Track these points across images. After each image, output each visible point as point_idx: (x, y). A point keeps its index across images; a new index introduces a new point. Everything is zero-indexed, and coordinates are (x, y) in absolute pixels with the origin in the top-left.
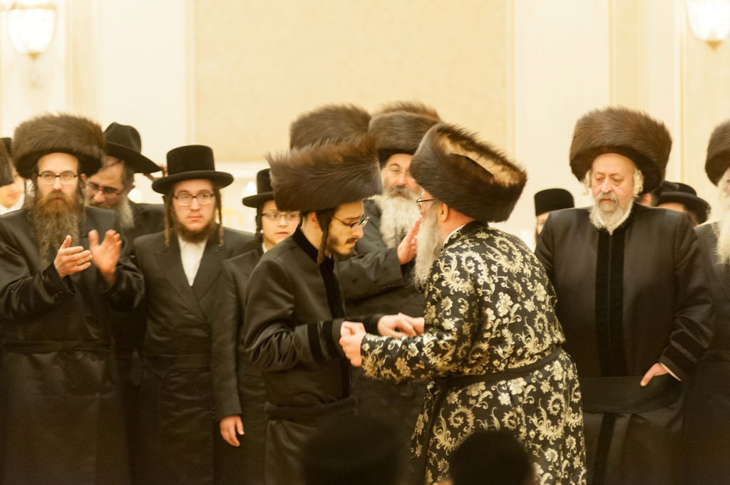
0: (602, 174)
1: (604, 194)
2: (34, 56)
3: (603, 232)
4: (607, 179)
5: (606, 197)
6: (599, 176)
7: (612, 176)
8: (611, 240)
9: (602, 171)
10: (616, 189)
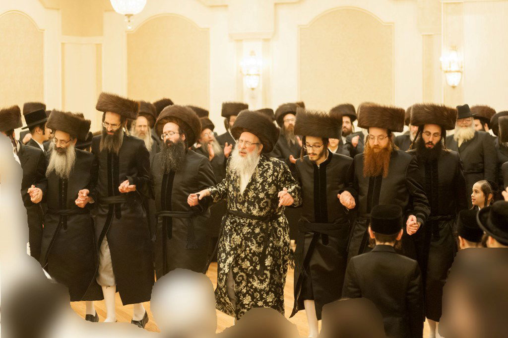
2: (253, 89)
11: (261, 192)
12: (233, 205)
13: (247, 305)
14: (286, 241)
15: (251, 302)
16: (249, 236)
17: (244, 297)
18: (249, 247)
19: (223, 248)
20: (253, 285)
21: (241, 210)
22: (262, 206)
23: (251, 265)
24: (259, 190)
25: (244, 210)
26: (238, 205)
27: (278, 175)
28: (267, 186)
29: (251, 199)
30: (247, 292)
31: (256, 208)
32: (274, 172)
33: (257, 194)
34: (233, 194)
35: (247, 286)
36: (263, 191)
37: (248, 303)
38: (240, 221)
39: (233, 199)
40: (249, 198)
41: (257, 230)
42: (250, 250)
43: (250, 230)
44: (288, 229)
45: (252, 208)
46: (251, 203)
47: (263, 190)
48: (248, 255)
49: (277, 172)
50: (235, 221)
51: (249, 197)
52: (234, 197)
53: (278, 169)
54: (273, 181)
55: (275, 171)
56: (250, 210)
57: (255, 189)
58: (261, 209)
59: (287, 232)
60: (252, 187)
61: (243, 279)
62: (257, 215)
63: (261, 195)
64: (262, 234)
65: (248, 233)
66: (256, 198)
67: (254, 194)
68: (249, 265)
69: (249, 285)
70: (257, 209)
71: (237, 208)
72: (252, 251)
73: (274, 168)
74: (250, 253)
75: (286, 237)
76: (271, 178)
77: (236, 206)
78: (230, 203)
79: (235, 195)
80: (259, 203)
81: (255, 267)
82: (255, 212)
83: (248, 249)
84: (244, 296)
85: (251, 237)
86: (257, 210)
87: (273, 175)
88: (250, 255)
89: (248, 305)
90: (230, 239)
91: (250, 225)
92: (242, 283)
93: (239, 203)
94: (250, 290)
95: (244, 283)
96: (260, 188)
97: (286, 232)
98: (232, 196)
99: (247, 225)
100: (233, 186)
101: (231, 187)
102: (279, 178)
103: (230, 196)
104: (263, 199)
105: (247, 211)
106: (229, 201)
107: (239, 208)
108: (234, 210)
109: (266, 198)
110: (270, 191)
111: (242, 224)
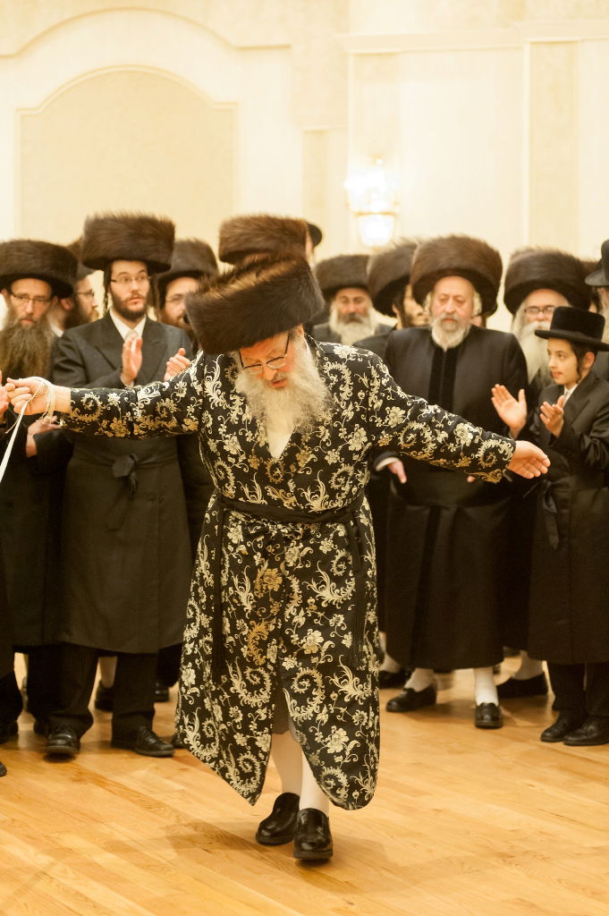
0: (446, 295)
1: (448, 314)
3: (438, 349)
4: (451, 301)
5: (449, 317)
6: (443, 297)
7: (456, 298)
8: (445, 356)
9: (447, 293)
10: (458, 310)
11: (330, 449)
12: (251, 488)
13: (338, 754)
15: (347, 743)
16: (306, 566)
17: (325, 736)
18: (314, 594)
19: (235, 605)
20: (343, 694)
21: (280, 502)
22: (334, 485)
23: (326, 638)
24: (324, 444)
25: (290, 502)
26: (270, 489)
27: (367, 397)
28: (344, 431)
29: (305, 470)
30: (332, 719)
31: (319, 493)
32: (355, 392)
33: (321, 455)
34: (246, 462)
35: (327, 701)
36: (335, 446)
37: (339, 749)
39: (250, 475)
40: (298, 468)
41: (327, 546)
42: (318, 603)
43: (308, 549)
45: (308, 494)
46: (307, 482)
47: (336, 440)
48: (315, 616)
49: (364, 389)
50: (265, 532)
51: (300, 464)
52: (252, 470)
53: (365, 380)
54: (357, 415)
55: (357, 386)
56: (302, 500)
57: (315, 442)
58: (333, 494)
60: (307, 438)
61: (314, 685)
62: (324, 508)
63: (332, 457)
64: (341, 554)
65: (304, 560)
66: (319, 464)
67: (313, 456)
68: (322, 640)
69: (334, 696)
70: (323, 495)
71: (265, 497)
72: (324, 605)
73: (354, 379)
74: (320, 609)
76: (351, 407)
77: (264, 493)
78: (237, 485)
79: (255, 466)
80: (326, 478)
81: (338, 640)
82: (317, 504)
83: (311, 600)
84: (326, 731)
85: (314, 567)
86: (322, 497)
87: (354, 398)
88: (320, 614)
89: (343, 753)
90: (251, 581)
92: (312, 697)
93: (273, 484)
94: (337, 712)
95: (319, 695)
96: (327, 437)
98: (243, 466)
99: (298, 538)
100: (242, 440)
101: (233, 442)
102: (371, 406)
103: (237, 466)
104: (337, 466)
105: (295, 503)
106: (234, 478)
107: (275, 497)
108: (254, 502)
109: (345, 463)
110: (350, 442)
111: (286, 538)
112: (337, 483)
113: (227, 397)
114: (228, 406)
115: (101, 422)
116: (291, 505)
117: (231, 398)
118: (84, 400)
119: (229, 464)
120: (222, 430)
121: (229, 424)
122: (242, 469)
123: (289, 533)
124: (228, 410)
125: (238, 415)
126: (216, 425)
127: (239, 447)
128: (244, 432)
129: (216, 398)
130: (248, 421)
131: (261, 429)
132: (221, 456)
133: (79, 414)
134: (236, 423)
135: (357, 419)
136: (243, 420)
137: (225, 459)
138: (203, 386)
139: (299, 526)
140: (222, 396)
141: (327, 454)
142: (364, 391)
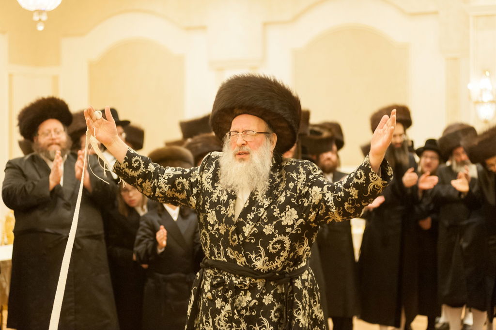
11: (267, 224)
12: (219, 250)
14: (316, 316)
16: (254, 314)
21: (235, 261)
22: (271, 250)
24: (263, 220)
25: (241, 261)
26: (229, 250)
28: (277, 210)
29: (251, 240)
31: (260, 256)
32: (287, 184)
33: (261, 228)
34: (218, 230)
36: (270, 222)
38: (231, 281)
39: (218, 240)
40: (245, 237)
41: (268, 300)
43: (254, 300)
44: (317, 294)
45: (253, 256)
46: (251, 248)
47: (271, 218)
50: (222, 283)
51: (246, 235)
52: (220, 234)
53: (294, 175)
56: (249, 261)
57: (257, 219)
58: (272, 257)
59: (317, 300)
60: (250, 216)
62: (265, 268)
63: (268, 230)
64: (277, 306)
66: (259, 235)
67: (255, 229)
71: (226, 256)
73: (287, 176)
75: (315, 309)
76: (284, 194)
77: (226, 253)
78: (211, 247)
79: (222, 231)
80: (265, 245)
82: (259, 264)
85: (258, 315)
86: (263, 259)
87: (287, 188)
90: (213, 319)
91: (253, 288)
93: (231, 247)
96: (264, 216)
97: (314, 298)
98: (216, 233)
99: (246, 288)
100: (218, 213)
101: (212, 215)
102: (298, 192)
103: (213, 232)
104: (272, 236)
105: (245, 262)
106: (210, 241)
107: (232, 257)
108: (219, 259)
109: (279, 234)
110: (283, 219)
111: (236, 287)
112: (274, 248)
113: (213, 185)
114: (212, 190)
115: (138, 179)
116: (242, 263)
117: (215, 185)
118: (134, 160)
119: (208, 231)
120: (207, 207)
121: (211, 202)
122: (215, 235)
123: (239, 284)
124: (212, 193)
125: (218, 196)
126: (204, 204)
127: (215, 218)
128: (220, 208)
129: (207, 185)
130: (224, 200)
131: (232, 205)
132: (205, 226)
133: (127, 167)
134: (216, 201)
135: (288, 201)
136: (221, 200)
137: (207, 228)
138: (201, 177)
139: (247, 279)
140: (210, 184)
141: (265, 228)
142: (294, 182)
